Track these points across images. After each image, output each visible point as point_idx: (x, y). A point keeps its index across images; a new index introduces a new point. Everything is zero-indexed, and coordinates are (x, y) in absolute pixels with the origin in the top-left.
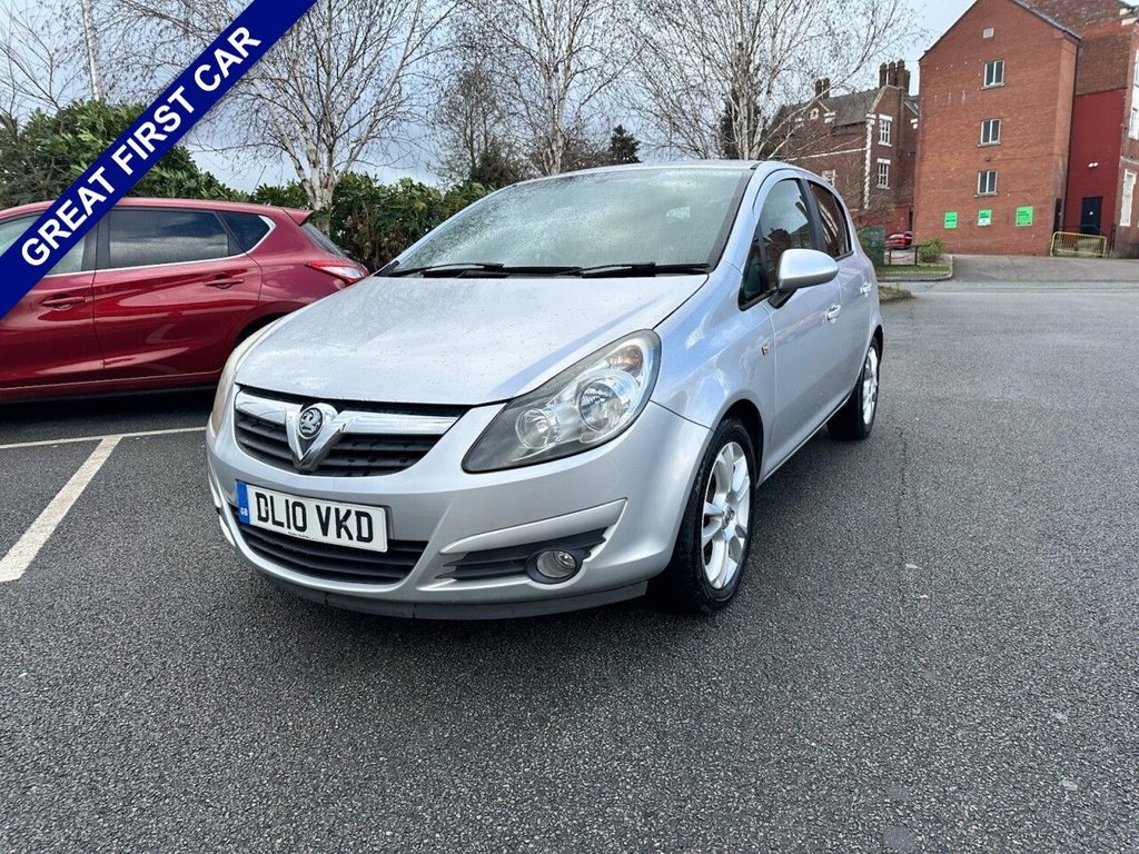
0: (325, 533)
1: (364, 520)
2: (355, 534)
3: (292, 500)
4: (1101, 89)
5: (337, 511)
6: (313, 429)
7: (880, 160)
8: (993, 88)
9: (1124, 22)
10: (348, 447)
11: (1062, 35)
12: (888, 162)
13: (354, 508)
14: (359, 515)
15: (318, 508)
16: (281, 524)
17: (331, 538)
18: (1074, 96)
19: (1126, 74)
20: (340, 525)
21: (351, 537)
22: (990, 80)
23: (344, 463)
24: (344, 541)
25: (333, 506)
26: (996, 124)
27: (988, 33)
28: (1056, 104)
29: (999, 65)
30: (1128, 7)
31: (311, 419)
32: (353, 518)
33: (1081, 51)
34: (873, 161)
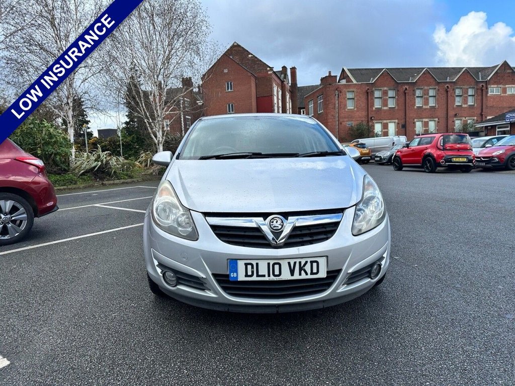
0: (292, 274)
1: (315, 265)
2: (309, 272)
3: (272, 262)
4: (265, 95)
5: (300, 263)
6: (280, 227)
7: (187, 117)
8: (229, 92)
9: (269, 73)
10: (299, 233)
11: (250, 75)
12: (190, 118)
13: (309, 260)
14: (312, 262)
15: (289, 263)
16: (264, 276)
17: (297, 276)
18: (256, 97)
19: (272, 91)
20: (301, 269)
21: (307, 274)
22: (228, 89)
23: (298, 240)
24: (304, 276)
25: (298, 261)
26: (232, 105)
27: (226, 71)
28: (251, 100)
29: (231, 83)
30: (270, 67)
31: (277, 222)
32: (309, 265)
33: (257, 81)
34: (184, 117)
